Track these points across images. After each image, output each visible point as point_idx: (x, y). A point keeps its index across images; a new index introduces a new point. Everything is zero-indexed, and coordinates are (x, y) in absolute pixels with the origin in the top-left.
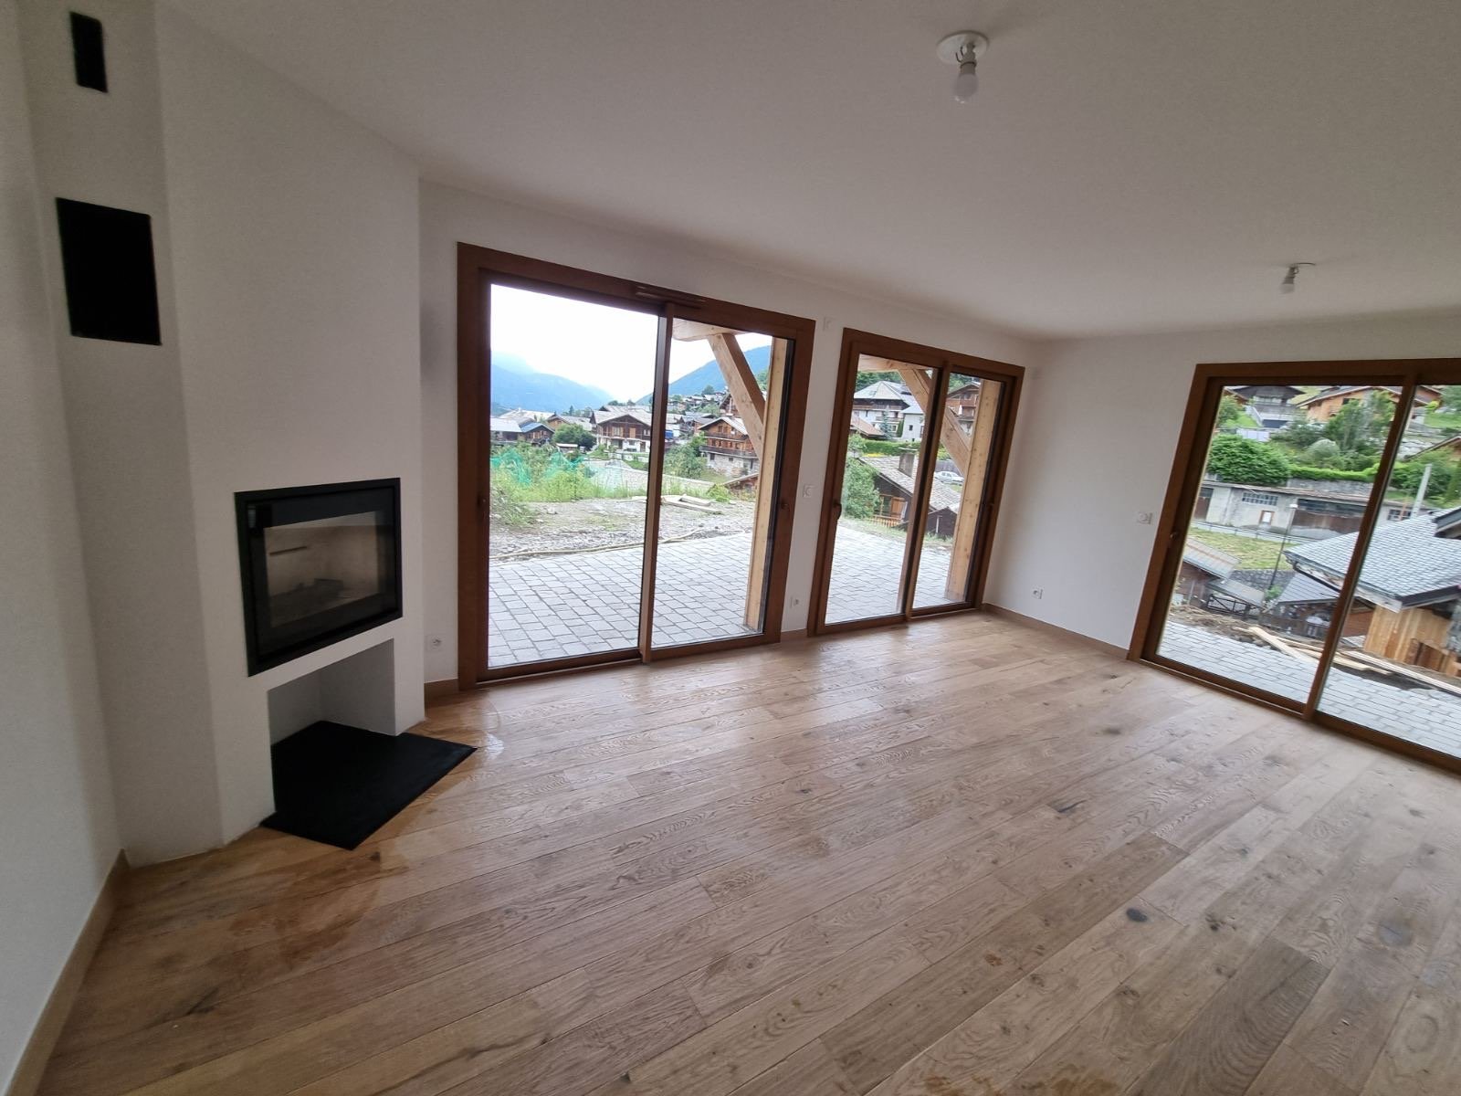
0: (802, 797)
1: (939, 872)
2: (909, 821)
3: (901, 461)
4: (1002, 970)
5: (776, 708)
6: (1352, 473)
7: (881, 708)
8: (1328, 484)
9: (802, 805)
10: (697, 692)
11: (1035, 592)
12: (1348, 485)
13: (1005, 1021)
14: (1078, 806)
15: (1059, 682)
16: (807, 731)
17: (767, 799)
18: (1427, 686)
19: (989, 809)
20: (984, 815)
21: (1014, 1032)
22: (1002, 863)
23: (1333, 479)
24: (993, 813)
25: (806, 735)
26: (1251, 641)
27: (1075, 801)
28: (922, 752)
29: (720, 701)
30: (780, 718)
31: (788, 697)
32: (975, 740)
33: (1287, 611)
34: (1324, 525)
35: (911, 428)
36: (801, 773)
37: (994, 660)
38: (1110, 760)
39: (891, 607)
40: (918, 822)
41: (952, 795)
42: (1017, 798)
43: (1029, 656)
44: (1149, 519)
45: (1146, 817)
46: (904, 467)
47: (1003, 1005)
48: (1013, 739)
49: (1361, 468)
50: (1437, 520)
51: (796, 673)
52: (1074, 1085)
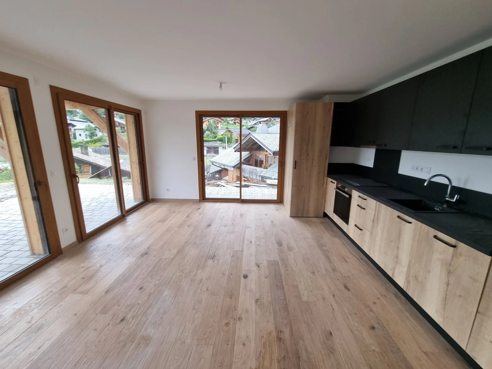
0: (124, 323)
1: (195, 308)
2: (173, 297)
3: (82, 150)
4: (231, 325)
5: (81, 289)
6: (214, 139)
7: (135, 259)
8: (210, 142)
9: (125, 327)
10: (15, 313)
11: (167, 190)
12: (214, 142)
13: (242, 342)
14: (215, 254)
15: (188, 216)
16: (106, 290)
17: (105, 340)
18: (250, 186)
19: (195, 272)
20: (195, 275)
21: (246, 343)
22: (209, 289)
23: (211, 141)
24: (196, 273)
25: (107, 292)
26: (219, 186)
27: (214, 253)
28: (162, 266)
29: (39, 308)
30: (86, 293)
31: (84, 280)
32: (176, 251)
33: (212, 175)
34: (212, 153)
35: (80, 135)
36: (116, 312)
37: (165, 218)
38: (214, 235)
39: (115, 213)
40: (177, 294)
41: (181, 276)
42: (200, 262)
43: (174, 212)
44: (194, 159)
45: (230, 246)
46: (84, 152)
47: (238, 337)
48: (187, 243)
49: (215, 138)
50: (234, 148)
51: (82, 265)
52: (266, 342)
